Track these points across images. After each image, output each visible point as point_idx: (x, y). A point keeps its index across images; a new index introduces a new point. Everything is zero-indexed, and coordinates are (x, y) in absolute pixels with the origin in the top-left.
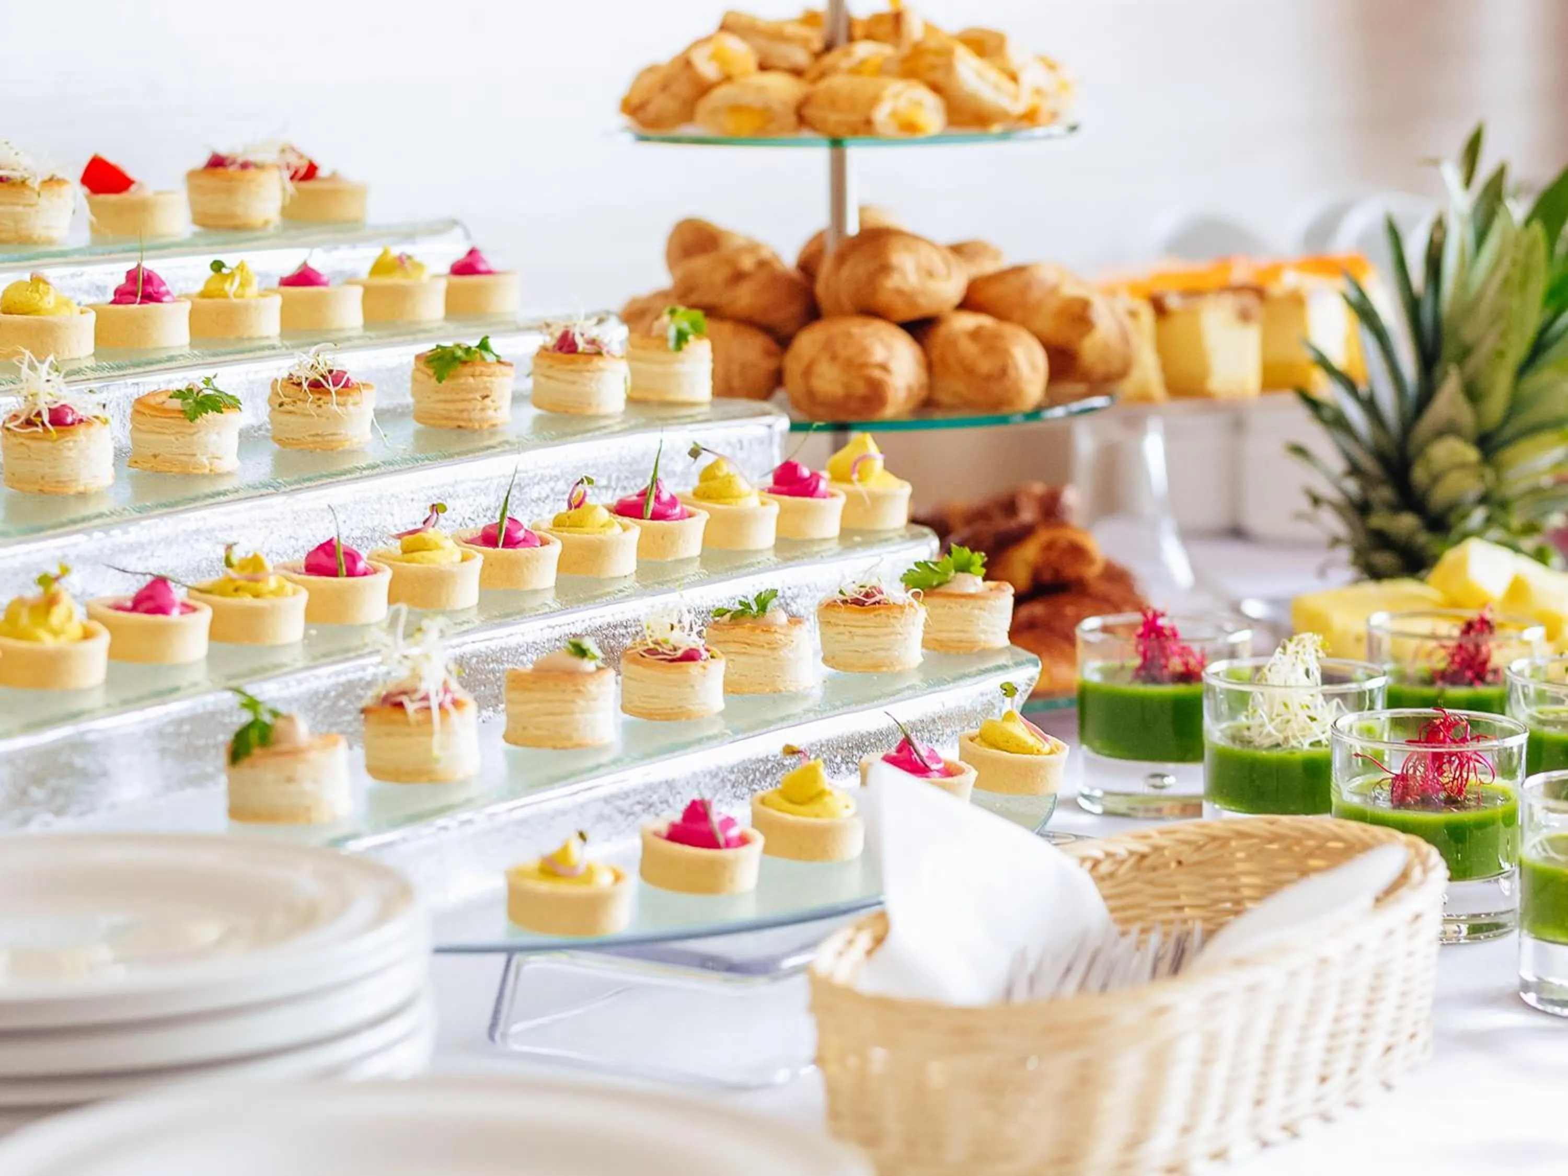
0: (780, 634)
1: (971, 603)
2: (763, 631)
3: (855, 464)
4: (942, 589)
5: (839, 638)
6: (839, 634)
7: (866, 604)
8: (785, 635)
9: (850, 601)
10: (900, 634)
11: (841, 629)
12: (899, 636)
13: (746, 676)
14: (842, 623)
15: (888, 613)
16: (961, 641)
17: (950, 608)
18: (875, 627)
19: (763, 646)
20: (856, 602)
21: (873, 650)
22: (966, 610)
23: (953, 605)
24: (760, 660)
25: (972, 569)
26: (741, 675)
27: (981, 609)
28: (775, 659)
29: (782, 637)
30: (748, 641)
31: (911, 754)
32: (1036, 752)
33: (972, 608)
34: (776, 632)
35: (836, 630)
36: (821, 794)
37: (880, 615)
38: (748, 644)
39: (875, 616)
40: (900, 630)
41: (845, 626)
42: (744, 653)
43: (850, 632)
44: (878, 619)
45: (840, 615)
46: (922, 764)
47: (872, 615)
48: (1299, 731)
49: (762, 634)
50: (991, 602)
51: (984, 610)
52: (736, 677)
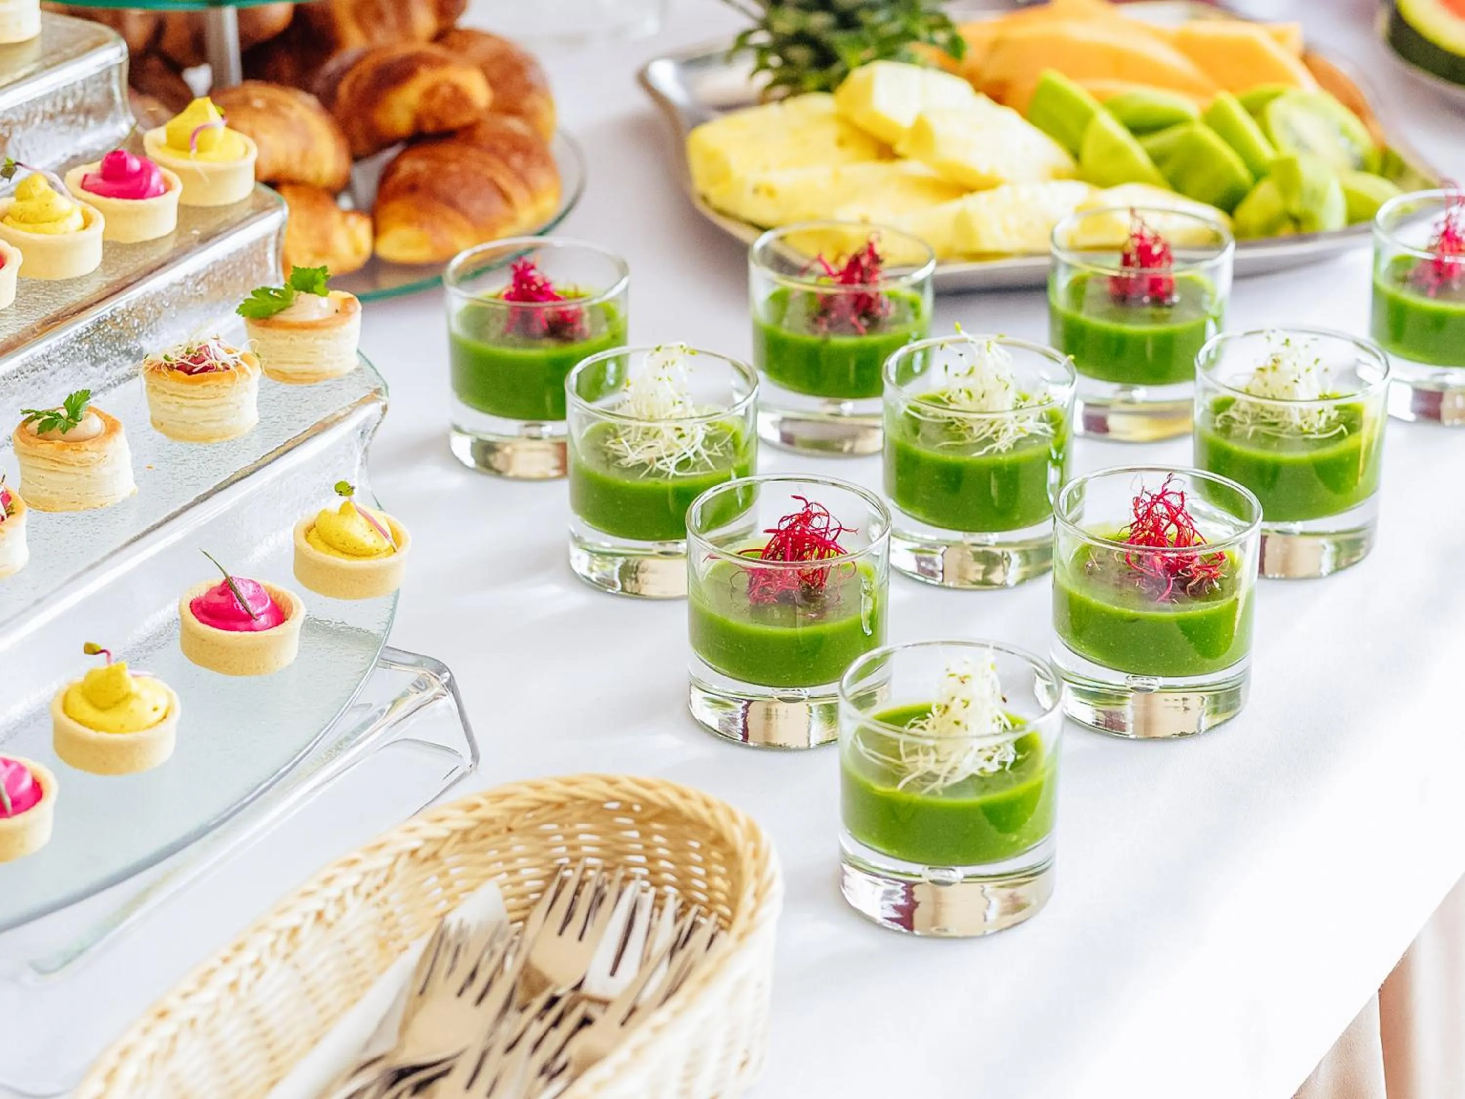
0: (92, 451)
1: (314, 333)
2: (72, 450)
3: (194, 135)
4: (282, 317)
5: (166, 407)
6: (168, 403)
7: (195, 370)
8: (98, 452)
9: (176, 366)
10: (232, 403)
11: (169, 398)
12: (230, 406)
13: (58, 493)
14: (169, 392)
15: (218, 383)
16: (304, 373)
17: (291, 339)
18: (203, 398)
19: (73, 465)
20: (182, 368)
21: (204, 421)
22: (309, 341)
23: (295, 337)
24: (74, 478)
25: (316, 288)
26: (52, 493)
27: (324, 338)
28: (88, 476)
29: (94, 455)
30: (57, 459)
31: (234, 601)
32: (375, 552)
33: (316, 339)
34: (87, 450)
35: (162, 398)
36: (127, 697)
37: (209, 386)
38: (58, 462)
39: (204, 387)
40: (232, 400)
41: (172, 395)
42: (55, 471)
43: (177, 403)
44: (207, 390)
45: (166, 383)
46: (245, 612)
47: (200, 387)
48: (665, 450)
49: (72, 453)
50: (336, 330)
51: (329, 339)
52: (46, 494)
